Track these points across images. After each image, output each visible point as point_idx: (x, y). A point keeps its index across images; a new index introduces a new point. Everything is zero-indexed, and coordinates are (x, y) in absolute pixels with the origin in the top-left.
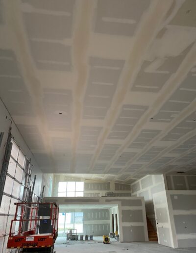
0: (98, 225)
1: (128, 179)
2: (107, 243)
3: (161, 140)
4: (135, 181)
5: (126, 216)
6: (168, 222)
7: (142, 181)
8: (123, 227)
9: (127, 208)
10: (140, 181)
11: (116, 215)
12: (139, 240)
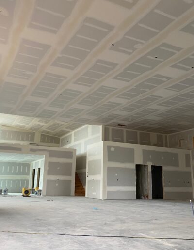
0: (14, 181)
1: (58, 130)
2: (27, 196)
4: (67, 132)
5: (51, 168)
6: (100, 174)
7: (75, 133)
8: (48, 180)
9: (55, 160)
10: (73, 133)
11: (39, 169)
12: (65, 194)
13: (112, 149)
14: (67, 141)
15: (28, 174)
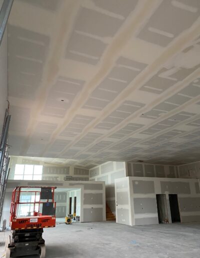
1: (88, 164)
2: (69, 224)
3: (140, 133)
5: (87, 199)
6: (128, 204)
7: (102, 166)
8: (84, 209)
9: (89, 191)
10: (100, 166)
11: (75, 198)
12: (98, 220)
13: (137, 183)
14: (95, 173)
15: (65, 201)
